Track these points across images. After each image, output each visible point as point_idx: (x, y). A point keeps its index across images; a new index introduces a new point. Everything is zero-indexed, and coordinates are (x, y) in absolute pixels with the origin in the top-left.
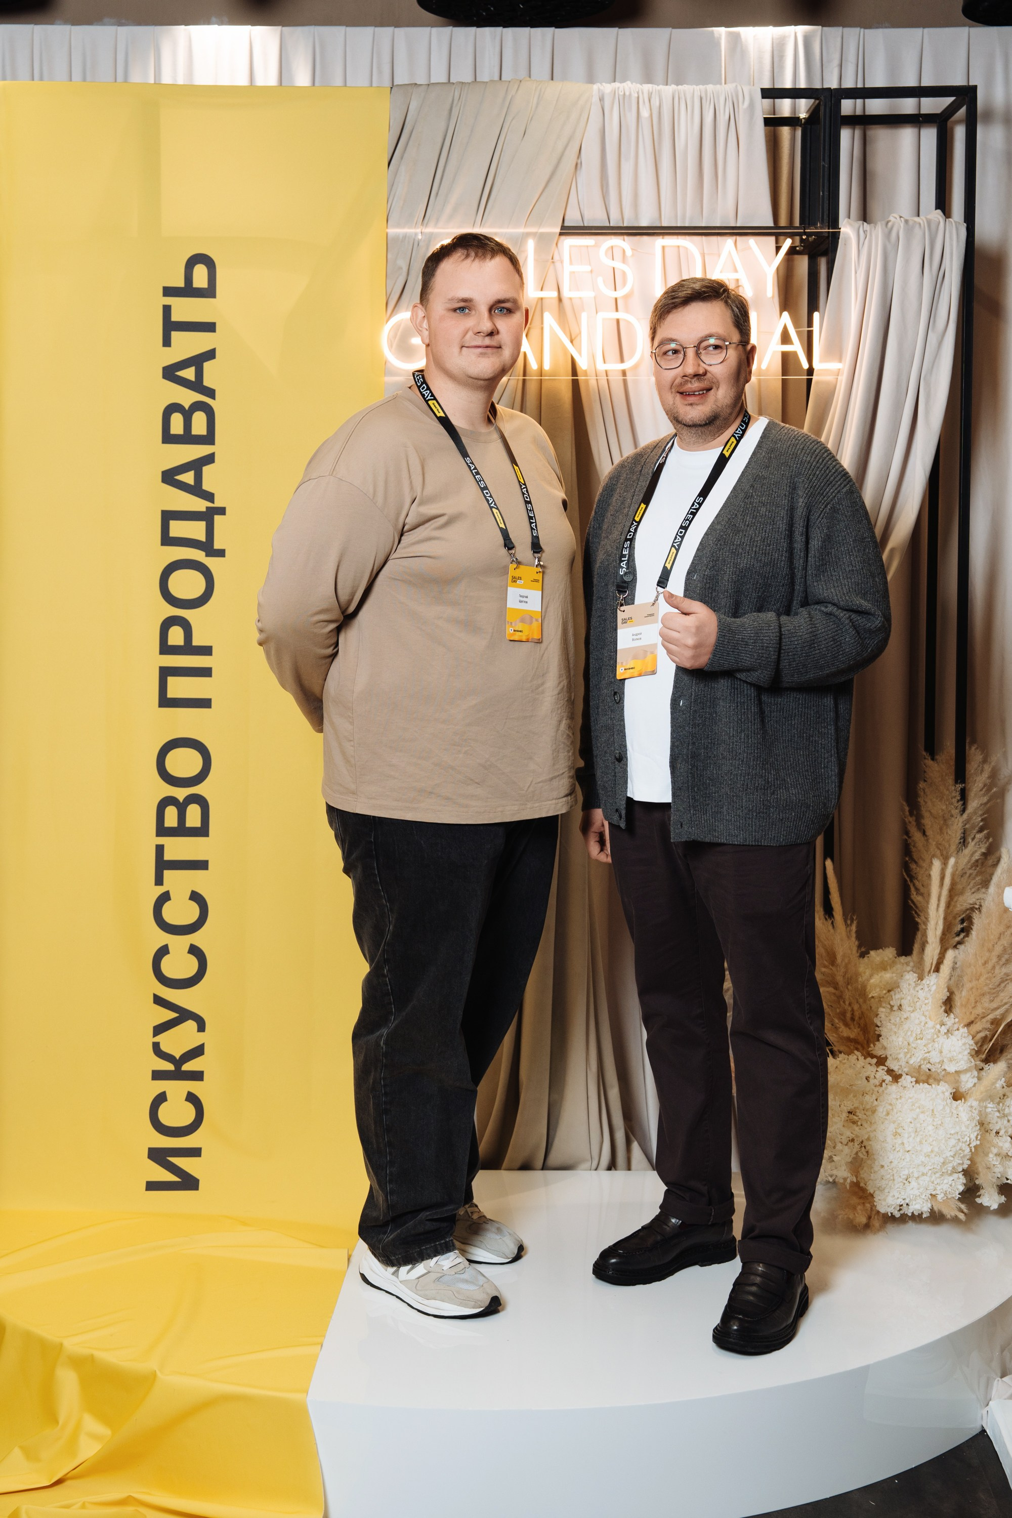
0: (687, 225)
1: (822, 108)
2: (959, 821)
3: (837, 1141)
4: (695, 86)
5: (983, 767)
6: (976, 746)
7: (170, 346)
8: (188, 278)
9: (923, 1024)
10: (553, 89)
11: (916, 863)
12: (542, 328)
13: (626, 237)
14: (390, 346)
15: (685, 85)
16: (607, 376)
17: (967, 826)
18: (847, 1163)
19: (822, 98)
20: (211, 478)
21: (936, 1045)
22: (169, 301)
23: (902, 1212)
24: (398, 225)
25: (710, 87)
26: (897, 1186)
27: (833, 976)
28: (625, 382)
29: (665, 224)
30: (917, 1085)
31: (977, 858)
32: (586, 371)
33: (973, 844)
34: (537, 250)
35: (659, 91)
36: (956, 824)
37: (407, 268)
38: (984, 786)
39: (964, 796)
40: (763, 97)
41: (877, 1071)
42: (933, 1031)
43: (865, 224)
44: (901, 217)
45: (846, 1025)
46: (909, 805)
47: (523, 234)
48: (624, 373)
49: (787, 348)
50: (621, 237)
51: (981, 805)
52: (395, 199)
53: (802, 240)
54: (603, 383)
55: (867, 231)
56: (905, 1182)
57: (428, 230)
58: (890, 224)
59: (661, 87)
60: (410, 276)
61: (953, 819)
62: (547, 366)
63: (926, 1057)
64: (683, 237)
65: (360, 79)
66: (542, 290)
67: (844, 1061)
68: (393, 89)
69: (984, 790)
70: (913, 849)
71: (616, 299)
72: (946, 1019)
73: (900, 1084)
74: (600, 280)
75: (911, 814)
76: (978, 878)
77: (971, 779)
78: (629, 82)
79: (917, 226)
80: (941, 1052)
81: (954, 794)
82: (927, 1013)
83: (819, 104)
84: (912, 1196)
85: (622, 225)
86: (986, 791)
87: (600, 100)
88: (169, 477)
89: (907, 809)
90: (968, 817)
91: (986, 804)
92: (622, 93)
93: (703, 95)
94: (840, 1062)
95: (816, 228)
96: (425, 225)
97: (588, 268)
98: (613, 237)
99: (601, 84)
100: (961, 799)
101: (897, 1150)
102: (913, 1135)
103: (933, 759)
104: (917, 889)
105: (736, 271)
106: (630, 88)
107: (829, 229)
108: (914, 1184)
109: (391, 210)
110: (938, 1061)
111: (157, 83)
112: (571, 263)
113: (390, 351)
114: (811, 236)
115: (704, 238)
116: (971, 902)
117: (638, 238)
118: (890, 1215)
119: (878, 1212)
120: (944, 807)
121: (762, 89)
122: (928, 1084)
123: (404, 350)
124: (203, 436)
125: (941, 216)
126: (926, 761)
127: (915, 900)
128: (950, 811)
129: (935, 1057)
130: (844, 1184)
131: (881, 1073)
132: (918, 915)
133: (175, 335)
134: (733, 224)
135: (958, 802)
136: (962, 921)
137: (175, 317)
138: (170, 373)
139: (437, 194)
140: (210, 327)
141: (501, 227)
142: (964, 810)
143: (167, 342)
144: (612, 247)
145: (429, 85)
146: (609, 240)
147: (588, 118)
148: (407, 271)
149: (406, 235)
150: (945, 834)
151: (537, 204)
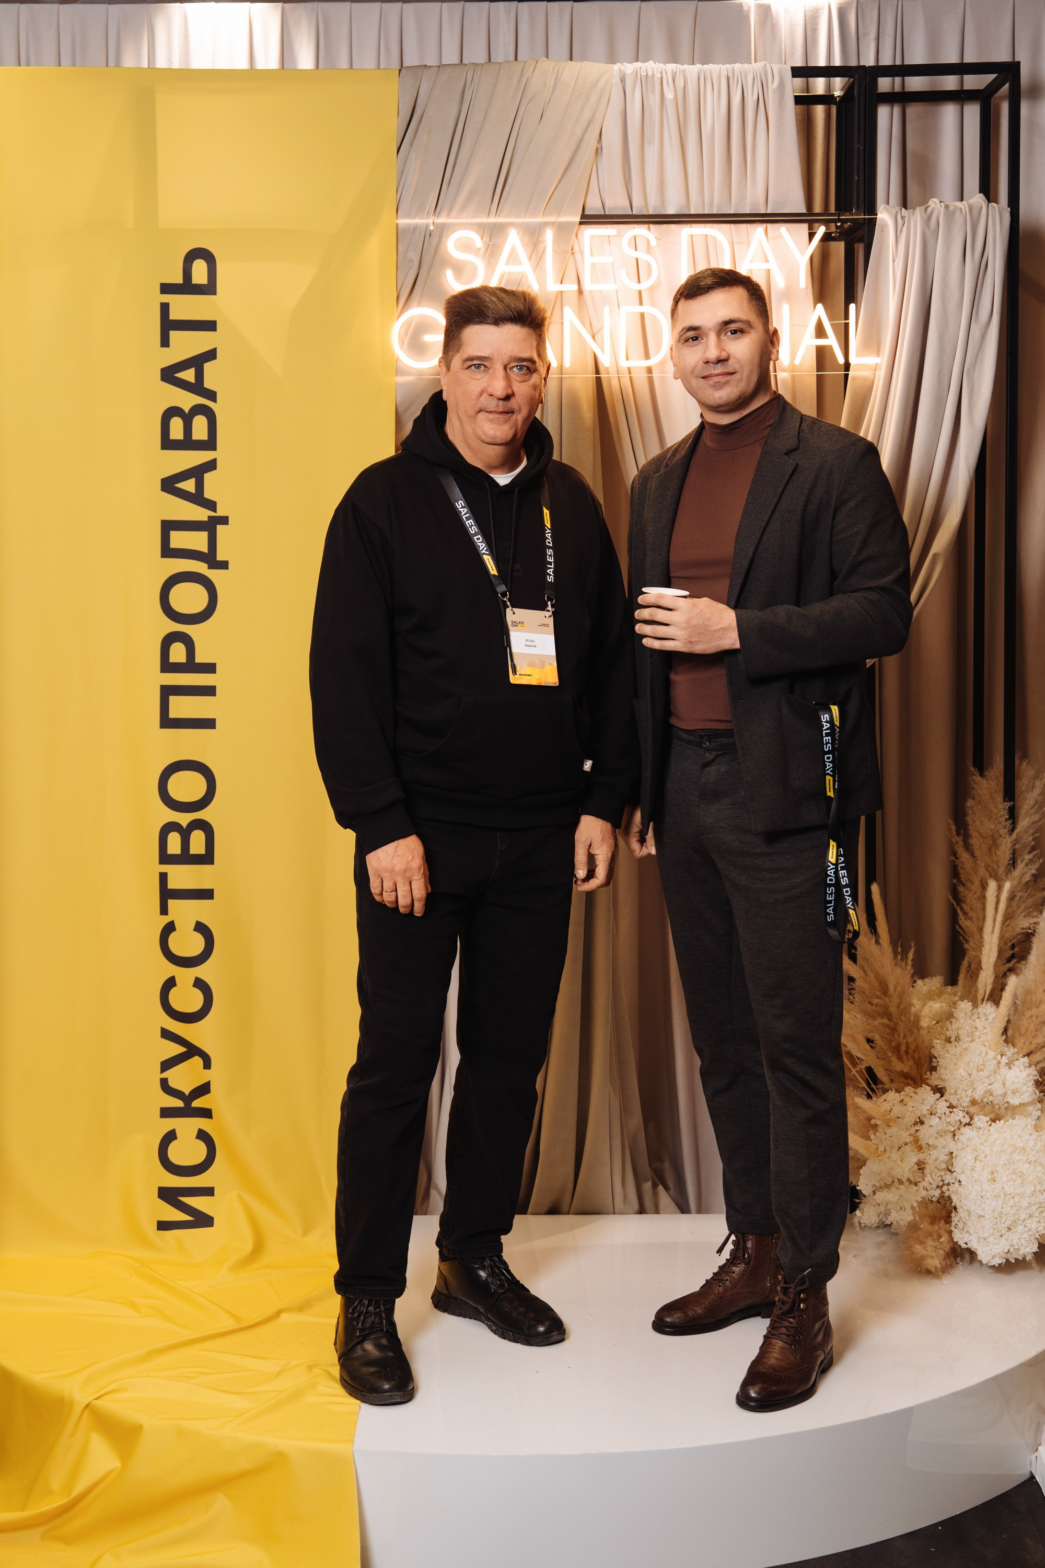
0: (715, 213)
1: (856, 87)
2: (1008, 841)
4: (721, 65)
5: (1034, 784)
6: (1027, 761)
7: (168, 346)
8: (187, 274)
9: (984, 1054)
10: (571, 70)
11: (964, 885)
12: (562, 323)
13: (651, 226)
14: (402, 344)
15: (711, 64)
16: (630, 373)
17: (1017, 846)
19: (857, 76)
20: (212, 486)
21: (997, 1077)
22: (167, 298)
24: (408, 216)
25: (737, 66)
27: (886, 1007)
28: (651, 381)
29: (692, 212)
31: (1027, 879)
32: (607, 368)
33: (1022, 865)
34: (556, 241)
35: (683, 70)
36: (1004, 844)
37: (419, 258)
38: (1036, 804)
39: (1013, 815)
40: (794, 76)
42: (996, 1062)
43: (903, 209)
44: (940, 202)
45: (900, 1058)
46: (956, 824)
47: (541, 223)
48: (649, 370)
49: (822, 342)
50: (646, 226)
51: (1033, 823)
52: (405, 188)
53: (837, 227)
54: (626, 382)
55: (905, 217)
57: (441, 220)
58: (929, 210)
59: (685, 67)
60: (421, 269)
61: (1001, 839)
62: (567, 364)
63: (990, 1090)
64: (711, 225)
65: (367, 61)
66: (561, 284)
68: (401, 71)
69: (1035, 807)
70: (961, 871)
71: (640, 292)
72: (1006, 1049)
74: (623, 272)
75: (958, 834)
76: (1030, 901)
77: (1022, 796)
78: (651, 62)
79: (958, 212)
80: (1004, 1084)
81: (1002, 813)
82: (986, 1044)
83: (853, 83)
85: (646, 213)
86: (1037, 808)
87: (621, 81)
88: (169, 485)
89: (954, 828)
90: (1017, 836)
91: (1037, 822)
92: (645, 74)
93: (730, 75)
95: (852, 215)
96: (437, 214)
97: (610, 259)
98: (635, 226)
99: (622, 64)
100: (1010, 819)
103: (982, 775)
104: (965, 913)
105: (767, 261)
106: (653, 68)
107: (865, 215)
109: (401, 200)
110: (1002, 1093)
111: (151, 68)
112: (592, 255)
113: (401, 349)
114: (846, 223)
115: (733, 226)
116: (1024, 927)
117: (663, 226)
120: (992, 826)
121: (792, 68)
123: (417, 348)
124: (204, 441)
125: (984, 201)
126: (975, 777)
127: (962, 925)
128: (998, 831)
129: (997, 1089)
132: (967, 941)
133: (174, 335)
134: (763, 211)
135: (1006, 820)
136: (1013, 947)
137: (173, 316)
138: (169, 375)
139: (450, 182)
140: (210, 326)
141: (517, 216)
142: (1013, 830)
143: (165, 342)
144: (635, 236)
145: (439, 66)
146: (634, 228)
147: (609, 100)
148: (418, 264)
149: (417, 225)
150: (994, 855)
151: (555, 192)
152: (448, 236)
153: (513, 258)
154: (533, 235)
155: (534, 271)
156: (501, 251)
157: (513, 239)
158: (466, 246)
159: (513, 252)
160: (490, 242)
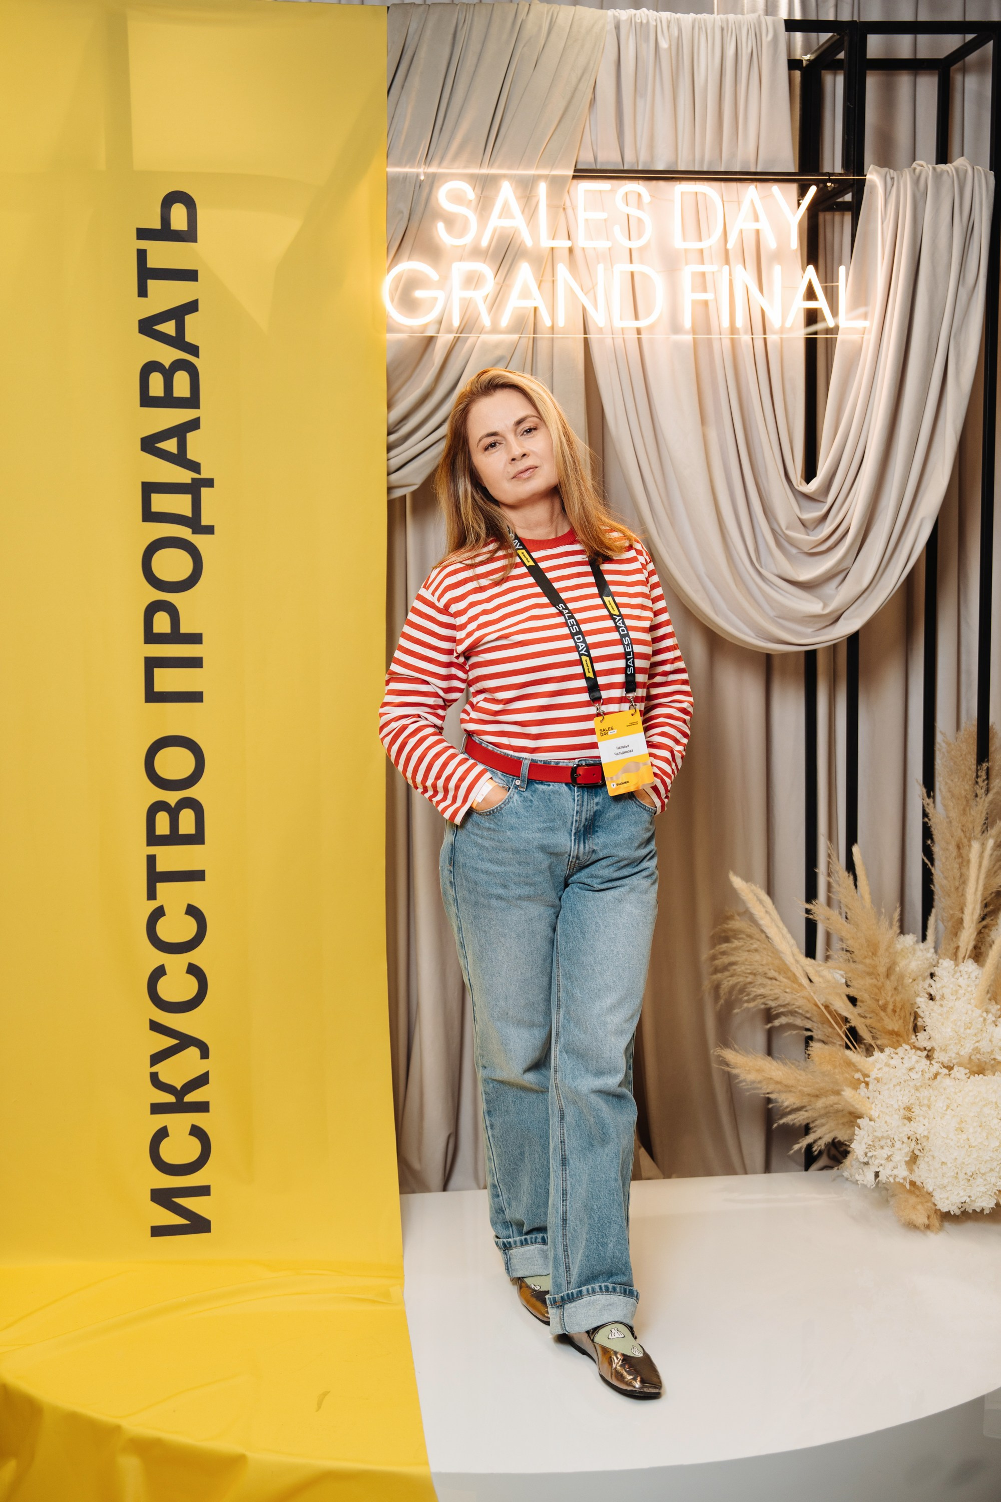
0: (705, 169)
1: (839, 45)
2: (984, 800)
3: (895, 1139)
4: (715, 15)
7: (145, 297)
8: (165, 219)
9: (970, 1012)
10: (560, 13)
11: (938, 846)
12: (553, 281)
13: (641, 182)
14: (392, 299)
15: (706, 14)
16: (623, 334)
18: (905, 1161)
19: (847, 32)
20: (198, 446)
21: (984, 1034)
22: (144, 244)
23: (962, 1209)
24: (399, 164)
25: (732, 17)
26: (962, 1183)
27: (875, 967)
28: (639, 340)
29: (682, 168)
30: (972, 1077)
32: (601, 329)
34: (550, 195)
35: (678, 20)
36: (981, 804)
37: (409, 212)
39: (987, 776)
40: (789, 31)
41: (931, 1064)
42: (982, 1019)
43: (892, 170)
44: (928, 165)
45: (889, 1017)
47: (534, 176)
48: (639, 331)
49: (812, 305)
50: (637, 182)
54: (619, 342)
55: (893, 177)
56: (970, 1178)
57: (432, 169)
58: (916, 174)
59: (680, 15)
60: (410, 221)
61: (978, 799)
62: (561, 323)
63: (977, 1047)
64: (703, 183)
66: (553, 239)
67: (892, 1056)
68: (389, 11)
71: (630, 250)
72: (990, 1007)
73: (952, 1076)
74: (617, 229)
78: (646, 10)
79: (944, 177)
80: (991, 1041)
81: (980, 774)
82: (972, 1001)
83: (836, 40)
84: (978, 1193)
85: (636, 169)
87: (615, 28)
88: (150, 445)
92: (639, 21)
93: (725, 26)
94: (889, 1056)
95: (841, 175)
96: (428, 164)
97: (604, 216)
98: (627, 182)
99: (615, 10)
100: (987, 779)
101: (962, 1146)
102: (979, 1130)
105: (757, 219)
106: (648, 16)
107: (854, 176)
108: (979, 1181)
109: (391, 146)
110: (989, 1050)
112: (585, 210)
113: (392, 304)
114: (836, 183)
115: (723, 185)
117: (654, 183)
118: (952, 1213)
119: (937, 1211)
120: (967, 787)
121: (785, 21)
122: (984, 1075)
123: (408, 302)
124: (186, 399)
125: (969, 164)
128: (974, 791)
129: (985, 1046)
130: (902, 1184)
131: (936, 1067)
133: (152, 284)
134: (753, 170)
135: (984, 781)
136: (986, 906)
137: (152, 263)
138: (147, 327)
139: (441, 129)
140: (190, 275)
141: (510, 168)
142: (988, 791)
143: (143, 292)
144: (626, 193)
145: (429, 6)
146: (625, 184)
147: (604, 48)
148: (408, 216)
149: (407, 174)
150: (969, 815)
151: (548, 144)
152: (439, 187)
153: (506, 212)
154: (526, 187)
155: (528, 226)
156: (493, 205)
157: (506, 192)
158: (458, 198)
159: (506, 207)
160: (481, 194)
